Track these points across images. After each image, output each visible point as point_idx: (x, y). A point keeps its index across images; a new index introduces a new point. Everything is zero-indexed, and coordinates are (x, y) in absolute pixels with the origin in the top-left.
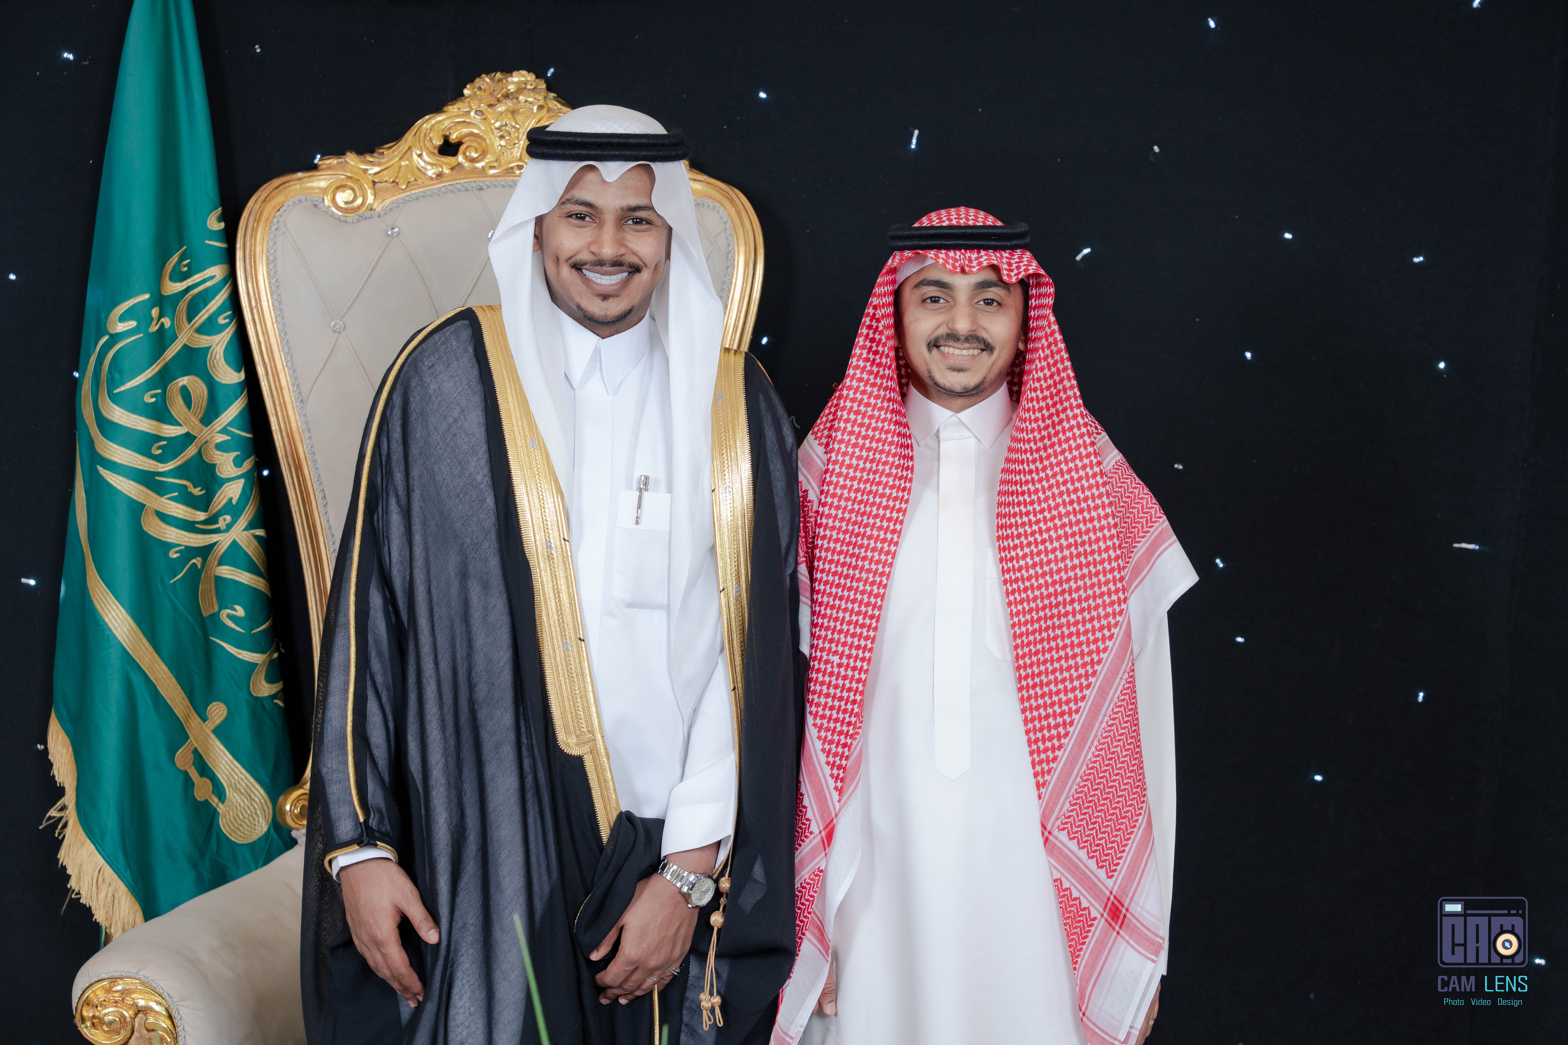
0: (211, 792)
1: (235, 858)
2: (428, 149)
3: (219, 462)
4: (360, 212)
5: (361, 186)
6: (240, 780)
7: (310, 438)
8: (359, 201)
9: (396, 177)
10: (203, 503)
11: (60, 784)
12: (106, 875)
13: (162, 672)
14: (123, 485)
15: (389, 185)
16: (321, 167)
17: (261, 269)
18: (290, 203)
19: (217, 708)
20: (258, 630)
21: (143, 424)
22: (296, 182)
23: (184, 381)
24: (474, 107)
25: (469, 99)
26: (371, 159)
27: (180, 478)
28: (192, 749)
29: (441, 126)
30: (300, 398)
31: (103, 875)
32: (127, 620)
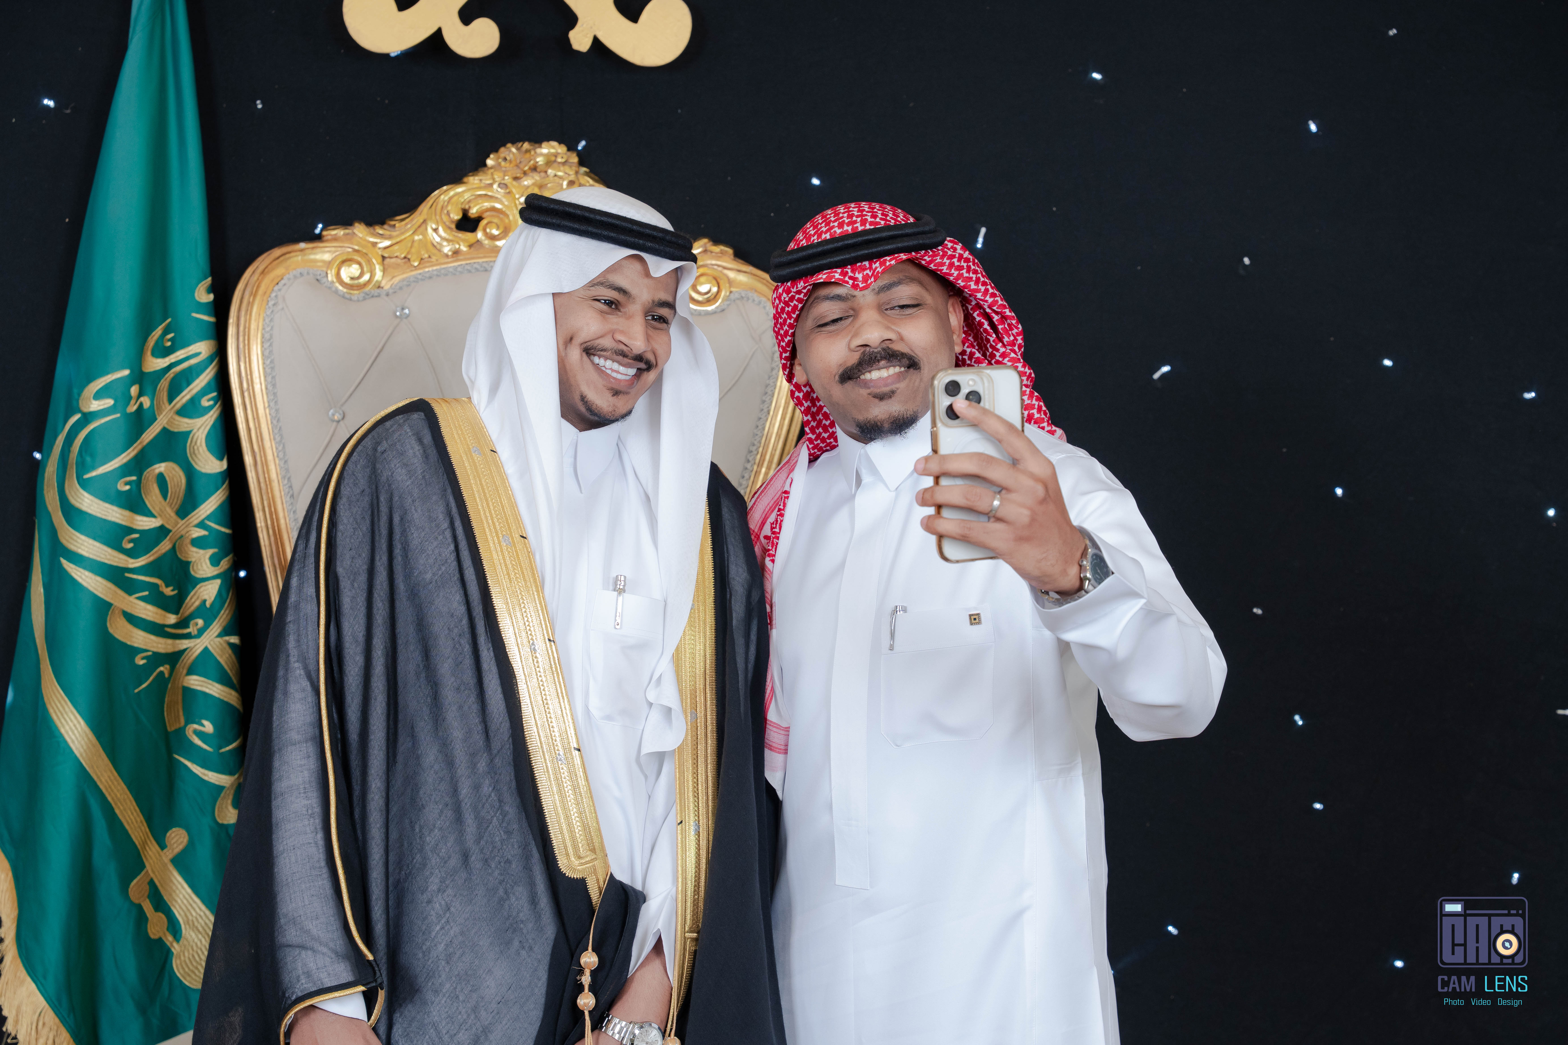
0: (165, 929)
1: (188, 1006)
2: (444, 223)
3: (193, 560)
4: (367, 289)
5: (368, 261)
6: (198, 917)
8: (366, 277)
9: (408, 253)
10: (174, 604)
12: (47, 1019)
13: (119, 791)
14: (89, 580)
15: (399, 261)
16: (325, 238)
17: (255, 347)
18: (291, 276)
19: (177, 835)
20: (228, 748)
21: (114, 514)
22: (298, 253)
23: (161, 468)
24: (497, 179)
25: (492, 170)
26: (381, 232)
27: (151, 576)
28: (148, 880)
29: (460, 199)
30: (291, 492)
31: (44, 1018)
32: (85, 732)
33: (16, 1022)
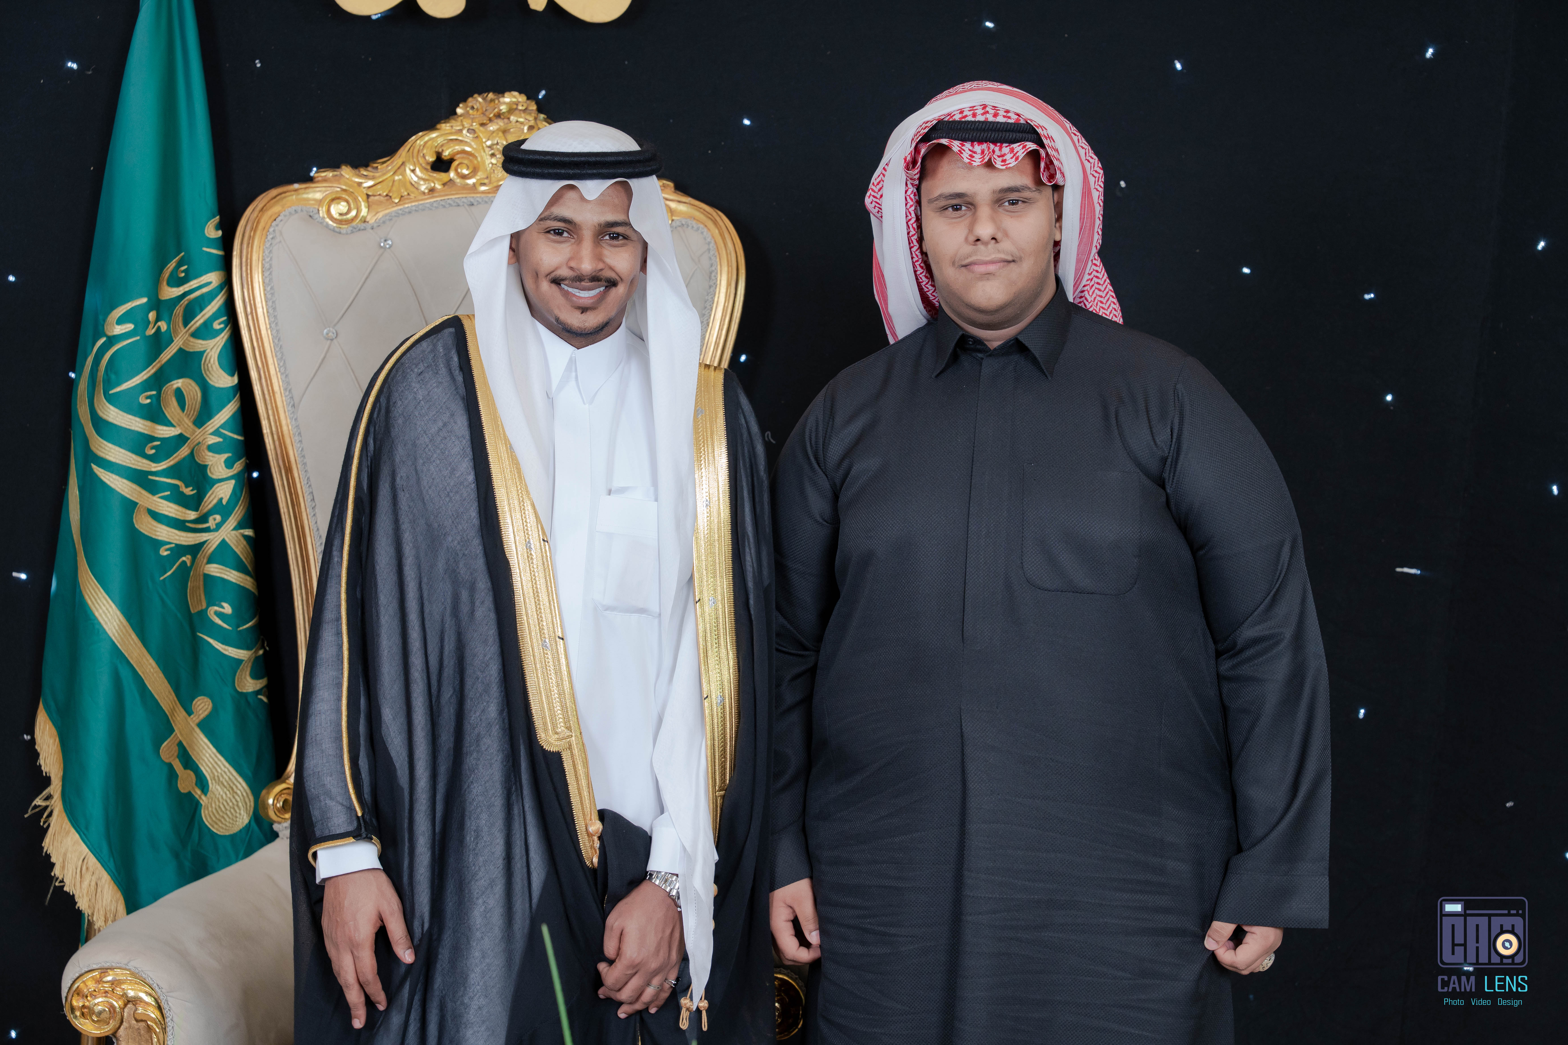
0: (194, 784)
1: (216, 849)
2: (421, 165)
3: (210, 463)
4: (354, 224)
5: (355, 199)
6: (223, 773)
7: (300, 441)
8: (353, 213)
9: (390, 191)
10: (193, 503)
11: (46, 773)
12: (90, 865)
13: (149, 667)
14: (117, 483)
15: (382, 198)
16: (317, 179)
17: (256, 276)
18: (287, 213)
19: (203, 702)
20: (245, 627)
21: (137, 424)
22: (293, 193)
23: (178, 383)
24: (466, 126)
25: (462, 118)
26: (365, 173)
27: (172, 478)
28: (177, 742)
29: (434, 143)
30: (292, 402)
31: (87, 863)
32: (117, 615)
33: (63, 868)
